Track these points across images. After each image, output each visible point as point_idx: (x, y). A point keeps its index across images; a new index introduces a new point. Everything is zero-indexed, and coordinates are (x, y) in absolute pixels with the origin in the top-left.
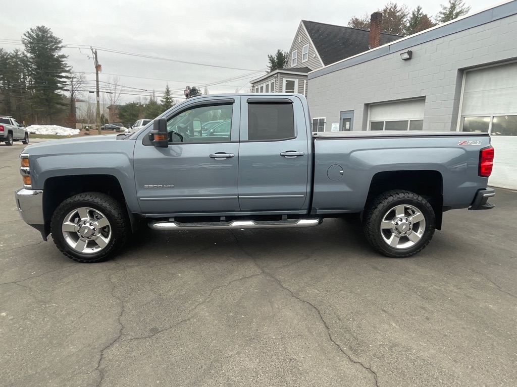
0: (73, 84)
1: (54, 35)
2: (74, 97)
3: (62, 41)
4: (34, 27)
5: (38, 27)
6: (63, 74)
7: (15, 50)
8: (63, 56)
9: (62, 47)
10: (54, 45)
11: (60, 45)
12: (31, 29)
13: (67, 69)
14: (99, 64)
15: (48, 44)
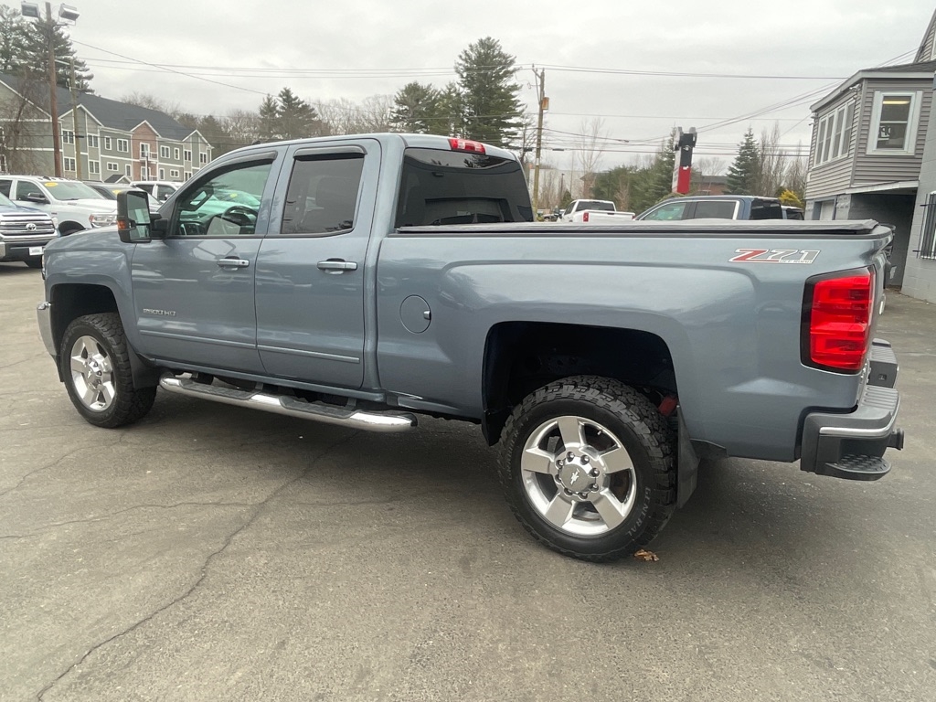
0: (526, 137)
1: (504, 51)
2: (525, 159)
3: (516, 60)
4: (475, 42)
5: (481, 41)
6: (513, 120)
7: (448, 84)
8: (515, 88)
9: (514, 71)
10: (503, 68)
11: (511, 68)
12: (471, 46)
13: (518, 110)
14: (546, 96)
15: (493, 68)
